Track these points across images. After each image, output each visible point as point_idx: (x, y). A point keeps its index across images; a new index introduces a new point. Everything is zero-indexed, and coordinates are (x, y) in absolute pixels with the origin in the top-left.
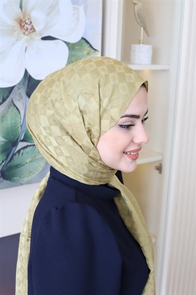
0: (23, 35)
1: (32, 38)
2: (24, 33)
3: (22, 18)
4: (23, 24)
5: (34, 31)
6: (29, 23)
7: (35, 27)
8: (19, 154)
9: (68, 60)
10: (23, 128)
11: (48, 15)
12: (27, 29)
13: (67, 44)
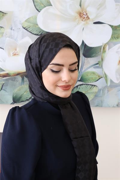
0: (81, 21)
1: (87, 23)
2: (82, 20)
3: (81, 11)
4: (81, 15)
5: (89, 18)
6: (85, 14)
7: (89, 16)
8: (77, 88)
9: (112, 36)
10: (80, 73)
11: (98, 9)
12: (84, 18)
13: (111, 26)
